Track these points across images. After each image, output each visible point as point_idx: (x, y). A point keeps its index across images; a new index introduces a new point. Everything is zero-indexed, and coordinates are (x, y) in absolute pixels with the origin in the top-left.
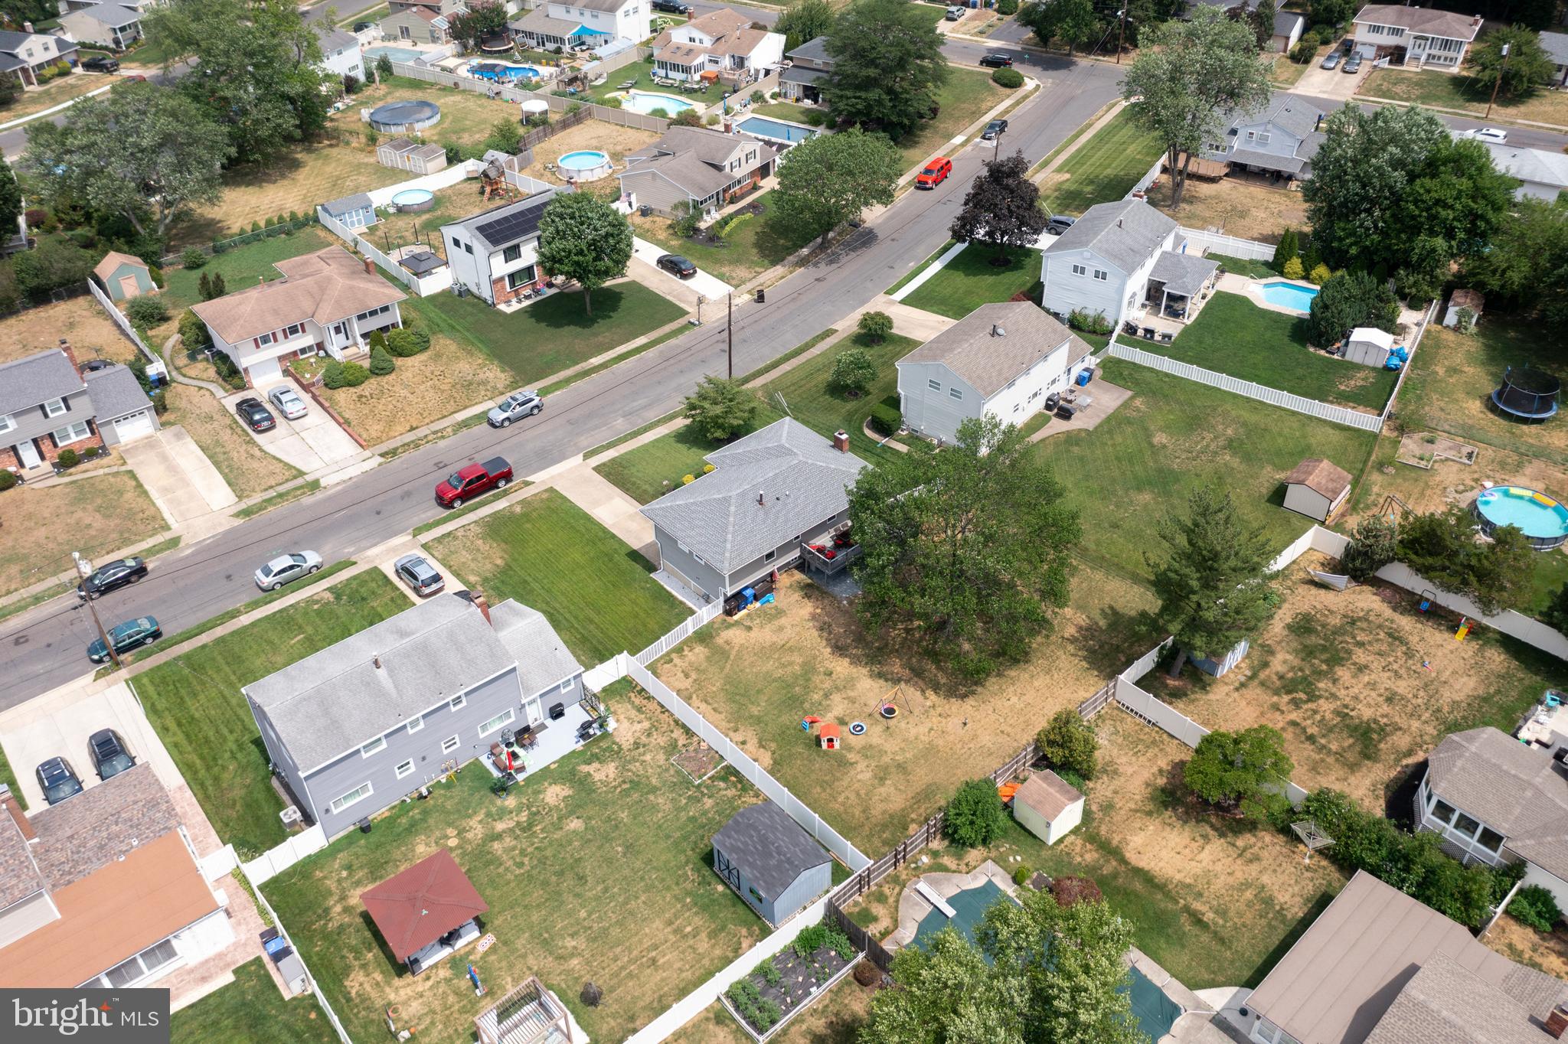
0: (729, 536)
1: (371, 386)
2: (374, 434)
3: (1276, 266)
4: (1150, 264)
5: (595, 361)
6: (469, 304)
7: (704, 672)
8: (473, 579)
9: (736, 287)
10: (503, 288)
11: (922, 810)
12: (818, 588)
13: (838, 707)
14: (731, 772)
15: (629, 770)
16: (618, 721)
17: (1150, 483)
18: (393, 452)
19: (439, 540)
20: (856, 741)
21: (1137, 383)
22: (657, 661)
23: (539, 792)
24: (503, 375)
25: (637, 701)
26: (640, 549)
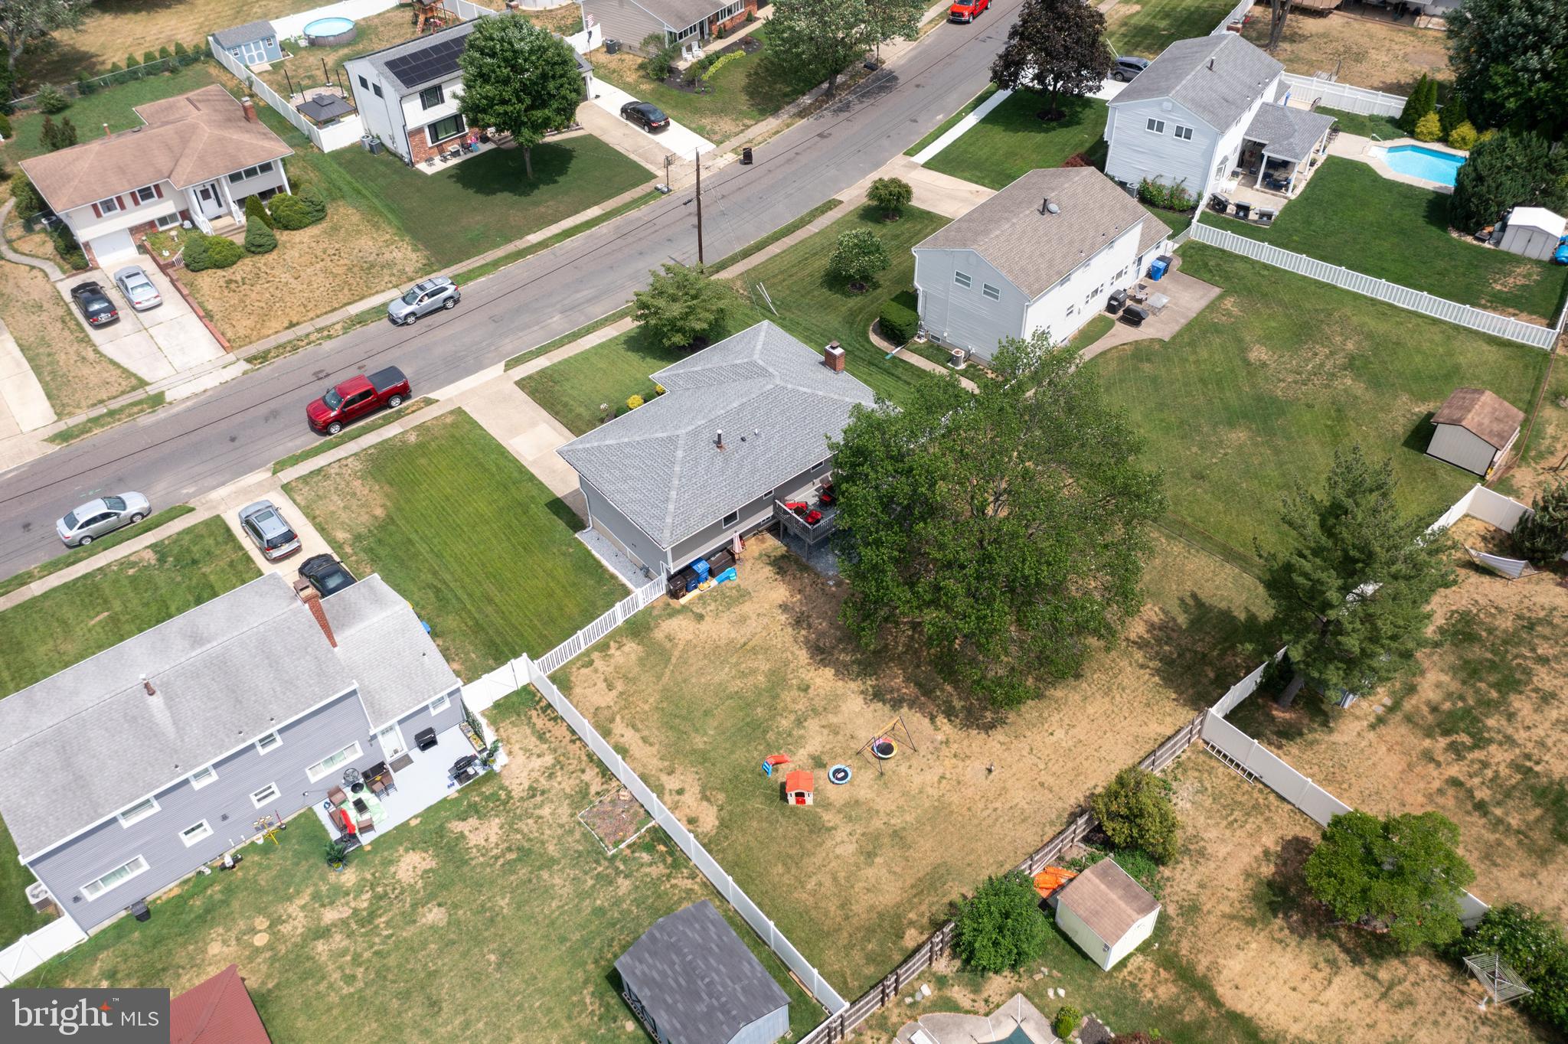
0: (673, 494)
1: (244, 267)
2: (242, 332)
3: (1405, 125)
4: (1247, 118)
5: (534, 238)
6: (382, 162)
7: (634, 681)
8: (341, 535)
9: (718, 143)
10: (423, 142)
11: (924, 908)
12: (797, 561)
13: (815, 740)
14: (660, 836)
15: (518, 831)
16: (510, 753)
17: (1245, 416)
18: (263, 357)
19: (305, 479)
20: (837, 793)
21: (1227, 277)
22: (572, 662)
23: (391, 862)
24: (414, 256)
25: (540, 722)
26: (565, 497)
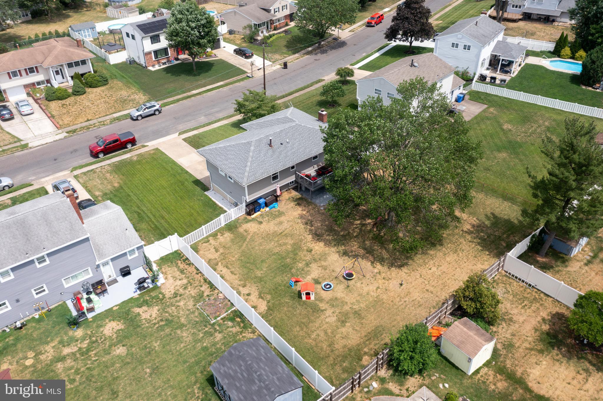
0: (249, 164)
1: (71, 100)
2: (66, 122)
3: (556, 53)
4: (493, 44)
5: (194, 92)
6: (134, 67)
7: (228, 248)
10: (151, 58)
11: (372, 346)
12: (306, 200)
13: (315, 272)
14: (238, 314)
15: (166, 312)
16: (166, 278)
17: (505, 148)
18: (74, 131)
19: (85, 174)
20: (326, 295)
21: (490, 101)
22: (200, 241)
23: (101, 326)
24: (144, 97)
25: (182, 266)
26: (201, 179)
